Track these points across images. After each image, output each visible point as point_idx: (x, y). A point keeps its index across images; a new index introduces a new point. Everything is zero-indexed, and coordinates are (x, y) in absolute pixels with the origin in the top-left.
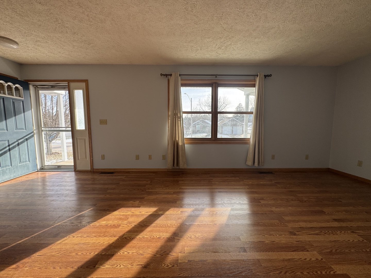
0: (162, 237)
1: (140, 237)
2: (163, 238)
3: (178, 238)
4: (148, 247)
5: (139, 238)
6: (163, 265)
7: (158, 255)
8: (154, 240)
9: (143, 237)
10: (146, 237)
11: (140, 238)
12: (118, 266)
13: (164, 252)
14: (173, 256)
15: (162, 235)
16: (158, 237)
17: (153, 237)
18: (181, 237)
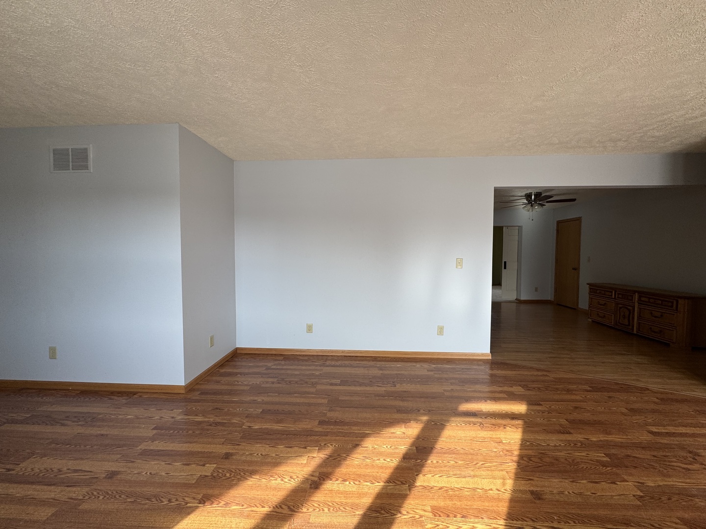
0: (340, 482)
1: (377, 484)
2: (337, 480)
3: (313, 478)
4: (359, 466)
5: (380, 483)
6: (337, 446)
7: (345, 455)
8: (352, 476)
9: (372, 484)
10: (368, 484)
11: (378, 482)
12: (390, 447)
13: (336, 459)
14: (324, 454)
15: (340, 485)
16: (347, 483)
17: (356, 483)
18: (307, 479)
